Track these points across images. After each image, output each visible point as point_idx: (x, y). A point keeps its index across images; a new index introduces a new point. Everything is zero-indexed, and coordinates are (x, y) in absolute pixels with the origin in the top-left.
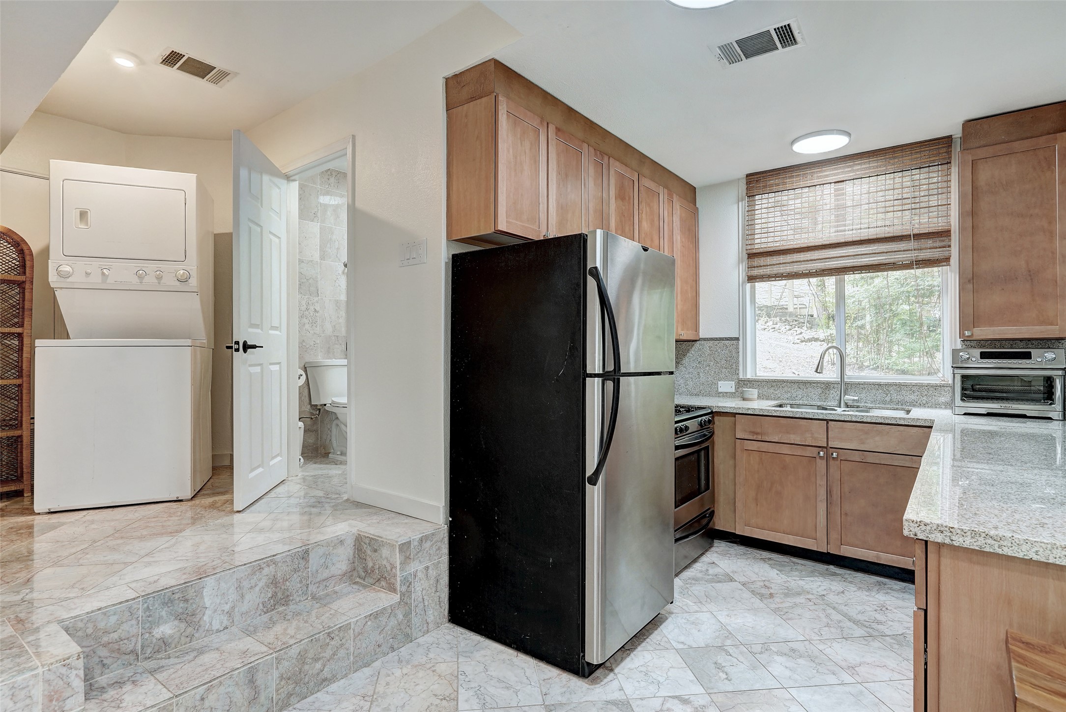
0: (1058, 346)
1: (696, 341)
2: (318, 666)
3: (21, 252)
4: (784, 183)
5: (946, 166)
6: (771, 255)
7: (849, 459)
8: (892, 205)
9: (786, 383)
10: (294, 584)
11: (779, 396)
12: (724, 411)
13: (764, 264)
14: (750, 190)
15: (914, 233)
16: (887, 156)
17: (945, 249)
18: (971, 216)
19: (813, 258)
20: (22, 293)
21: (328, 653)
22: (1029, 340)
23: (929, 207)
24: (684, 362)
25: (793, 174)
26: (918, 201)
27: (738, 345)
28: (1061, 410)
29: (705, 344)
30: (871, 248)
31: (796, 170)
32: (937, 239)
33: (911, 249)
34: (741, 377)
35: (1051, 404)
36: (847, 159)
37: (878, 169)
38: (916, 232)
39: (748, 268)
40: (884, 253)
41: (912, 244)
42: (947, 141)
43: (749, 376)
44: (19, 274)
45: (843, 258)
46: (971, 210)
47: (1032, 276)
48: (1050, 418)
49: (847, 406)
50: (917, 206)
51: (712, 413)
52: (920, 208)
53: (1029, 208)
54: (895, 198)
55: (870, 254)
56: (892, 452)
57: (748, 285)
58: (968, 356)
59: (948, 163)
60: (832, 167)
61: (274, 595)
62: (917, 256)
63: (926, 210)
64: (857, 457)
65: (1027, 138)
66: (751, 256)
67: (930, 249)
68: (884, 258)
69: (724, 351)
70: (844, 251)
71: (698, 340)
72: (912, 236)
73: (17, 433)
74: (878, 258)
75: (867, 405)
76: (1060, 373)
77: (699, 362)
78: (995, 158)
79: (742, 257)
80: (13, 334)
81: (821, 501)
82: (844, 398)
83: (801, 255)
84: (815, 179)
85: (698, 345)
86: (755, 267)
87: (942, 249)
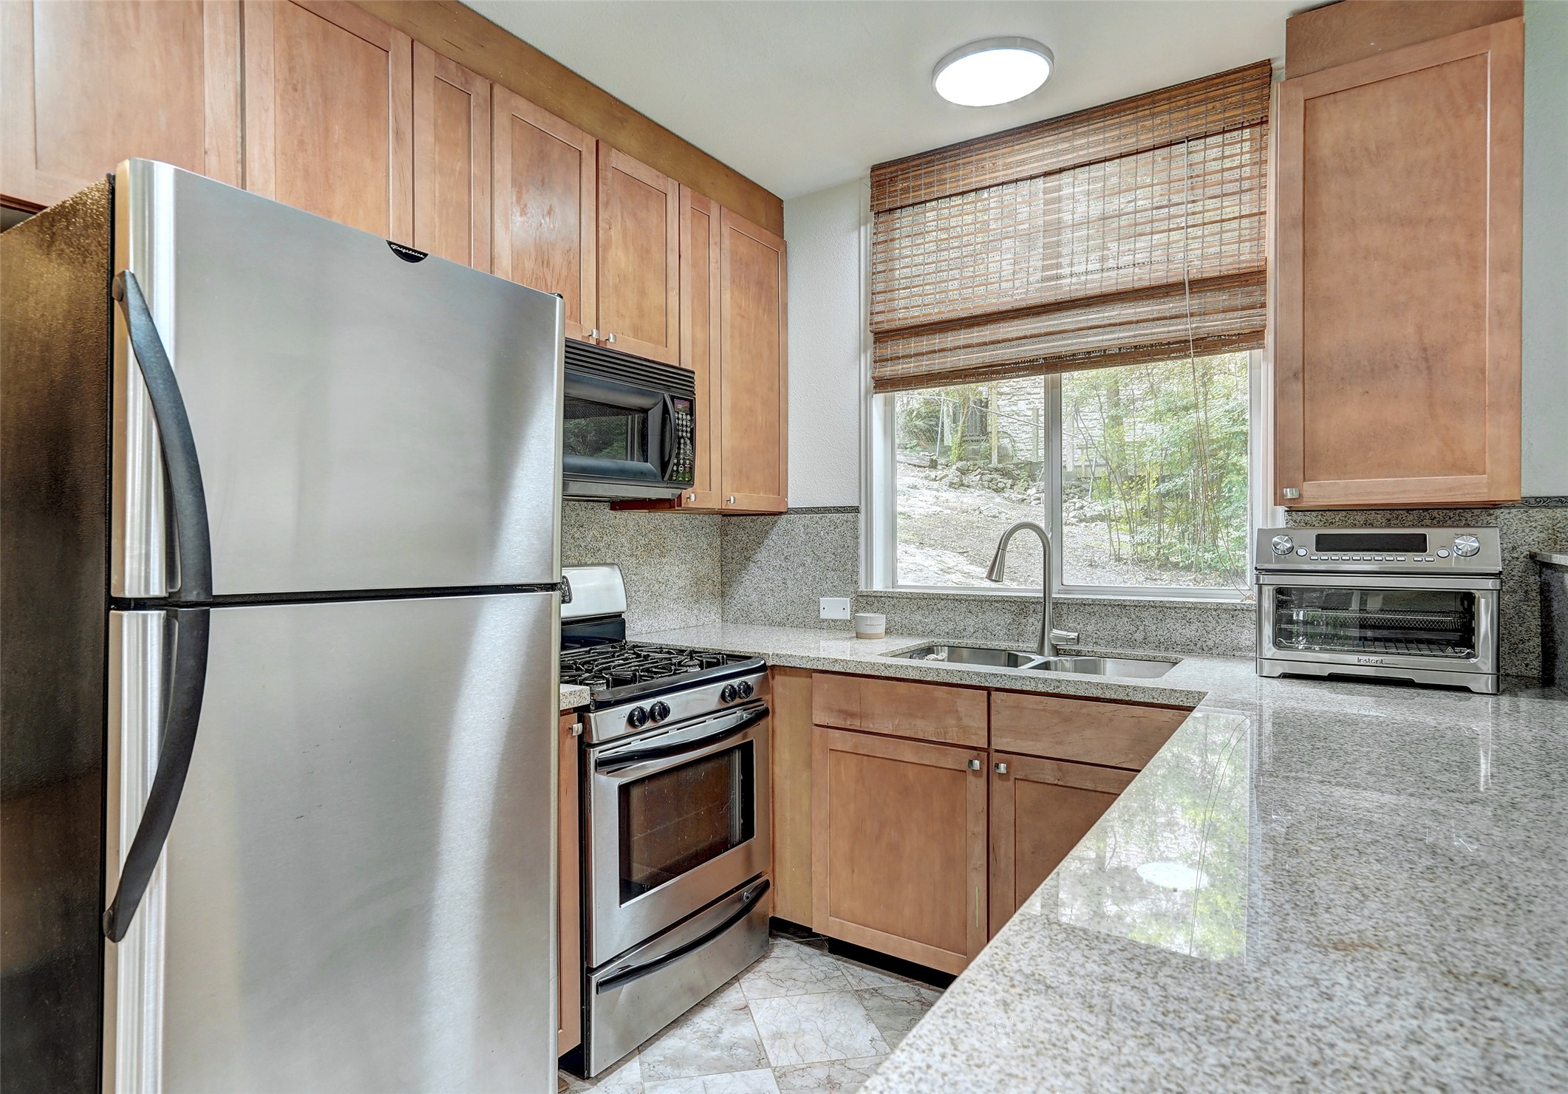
0: (1488, 523)
1: (781, 513)
4: (942, 182)
5: (1258, 129)
6: (917, 335)
7: (1033, 777)
8: (1150, 219)
9: (945, 601)
11: (932, 627)
12: (790, 665)
13: (905, 354)
14: (878, 200)
15: (1191, 276)
16: (1140, 114)
17: (1251, 311)
18: (1301, 228)
19: (994, 338)
22: (1425, 510)
23: (1223, 221)
24: (758, 557)
25: (958, 162)
26: (1201, 209)
27: (856, 522)
28: (1490, 672)
29: (797, 519)
30: (1106, 315)
31: (964, 153)
32: (1239, 290)
33: (1185, 312)
34: (862, 588)
35: (1469, 656)
36: (1062, 123)
37: (1122, 143)
38: (1195, 274)
39: (875, 362)
40: (1131, 323)
41: (1187, 303)
42: (1263, 69)
43: (878, 585)
45: (1053, 337)
46: (1301, 213)
47: (1429, 359)
48: (1465, 689)
49: (1057, 651)
50: (1198, 219)
51: (763, 668)
52: (1205, 224)
53: (1424, 203)
54: (1155, 205)
55: (1104, 326)
56: (1120, 766)
57: (878, 400)
58: (1289, 545)
59: (1262, 123)
60: (1032, 143)
62: (1197, 328)
63: (1216, 227)
64: (1048, 773)
65: (1424, 41)
66: (882, 336)
67: (1223, 312)
68: (1132, 333)
69: (831, 535)
70: (1056, 322)
71: (786, 513)
72: (1187, 285)
74: (1121, 335)
75: (1097, 649)
76: (1490, 584)
77: (786, 558)
78: (1353, 92)
79: (865, 340)
81: (976, 869)
82: (1049, 634)
83: (973, 333)
84: (998, 171)
85: (784, 524)
86: (887, 360)
87: (1248, 312)
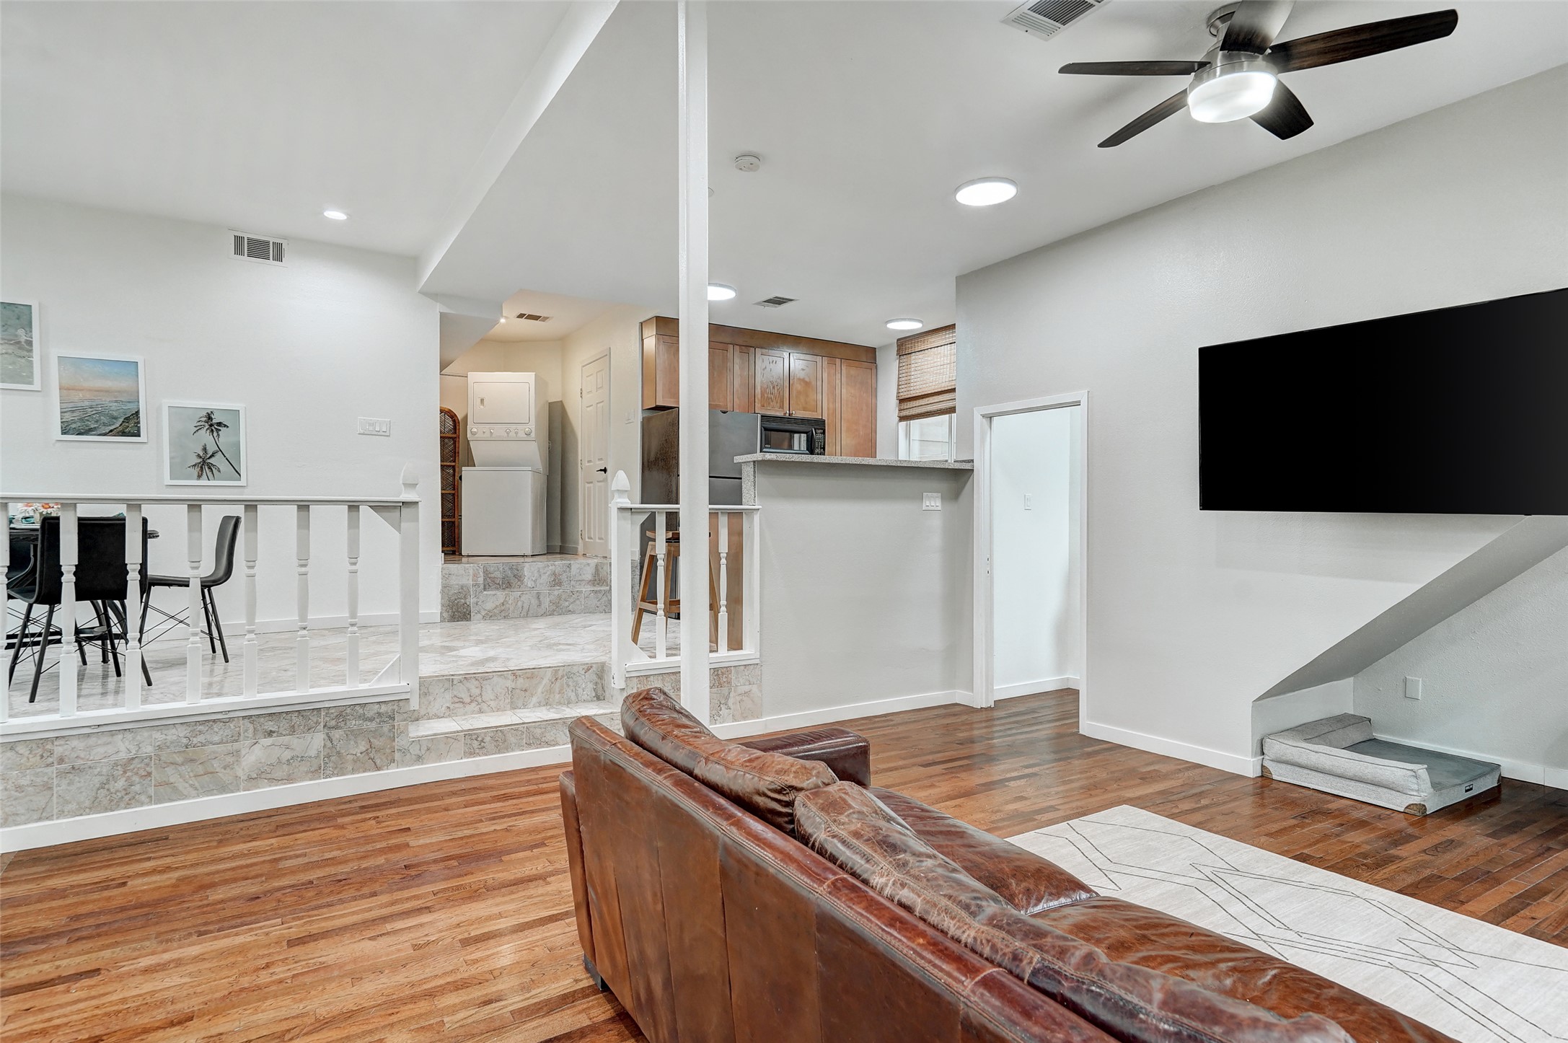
2: (567, 603)
3: (454, 421)
10: (564, 577)
13: (910, 407)
14: (899, 353)
20: (455, 443)
21: (572, 600)
39: (900, 411)
44: (453, 434)
57: (900, 425)
61: (555, 580)
66: (902, 401)
73: (453, 520)
79: (897, 402)
80: (450, 466)
